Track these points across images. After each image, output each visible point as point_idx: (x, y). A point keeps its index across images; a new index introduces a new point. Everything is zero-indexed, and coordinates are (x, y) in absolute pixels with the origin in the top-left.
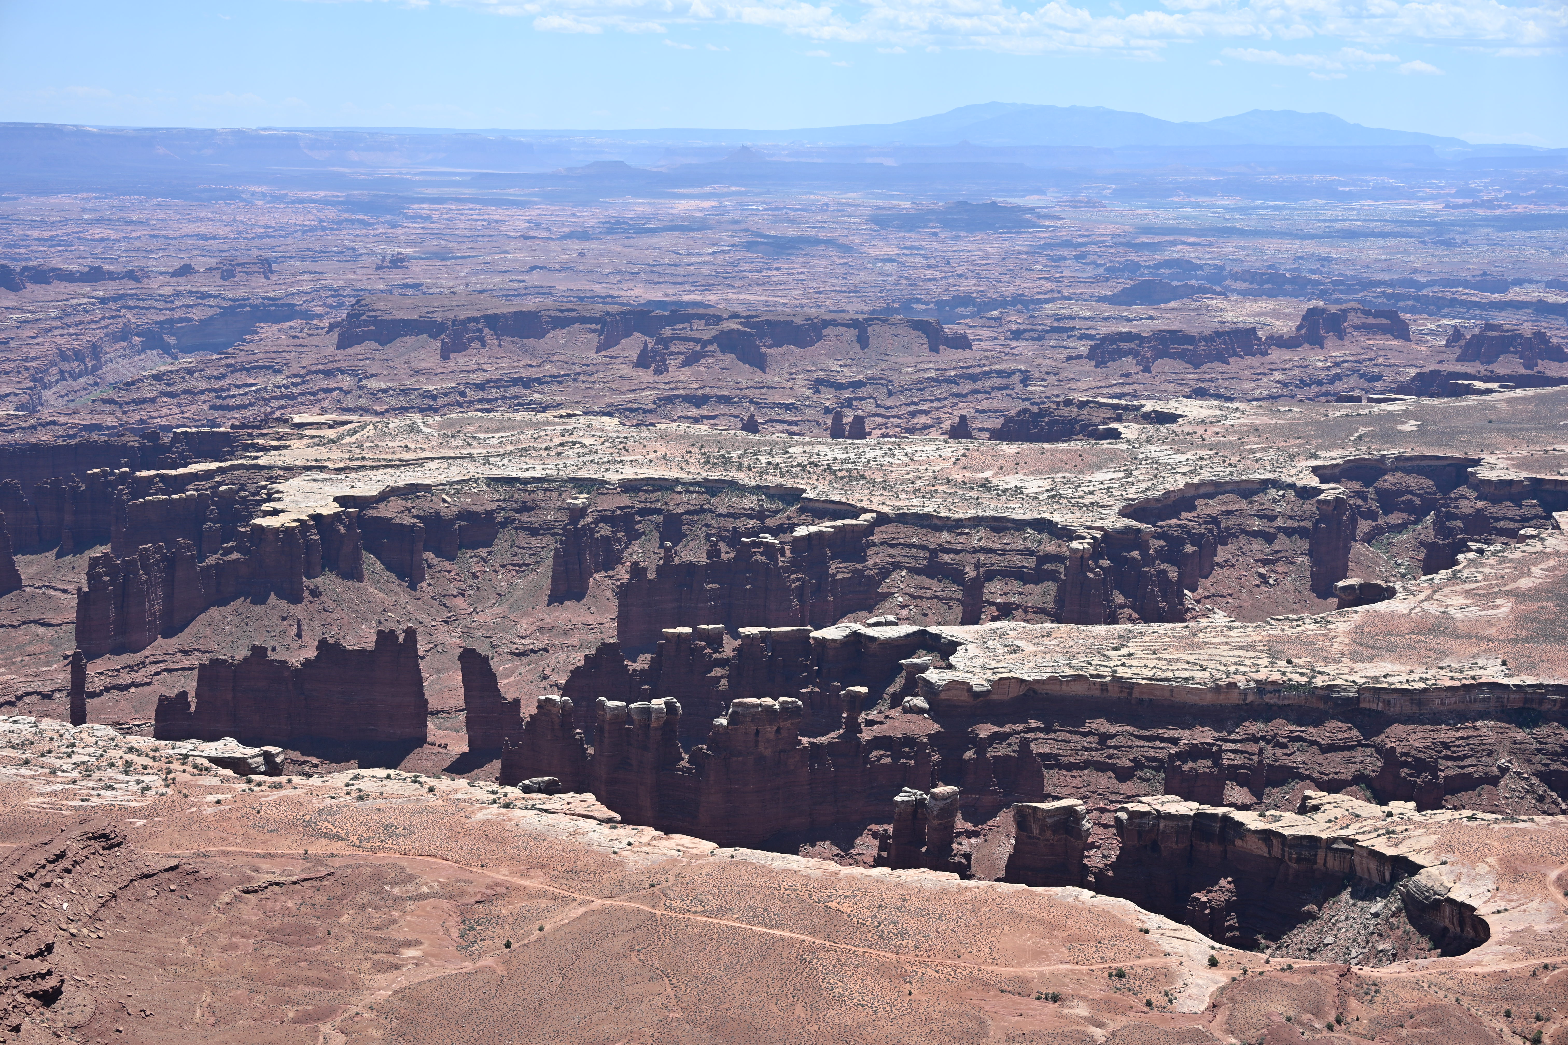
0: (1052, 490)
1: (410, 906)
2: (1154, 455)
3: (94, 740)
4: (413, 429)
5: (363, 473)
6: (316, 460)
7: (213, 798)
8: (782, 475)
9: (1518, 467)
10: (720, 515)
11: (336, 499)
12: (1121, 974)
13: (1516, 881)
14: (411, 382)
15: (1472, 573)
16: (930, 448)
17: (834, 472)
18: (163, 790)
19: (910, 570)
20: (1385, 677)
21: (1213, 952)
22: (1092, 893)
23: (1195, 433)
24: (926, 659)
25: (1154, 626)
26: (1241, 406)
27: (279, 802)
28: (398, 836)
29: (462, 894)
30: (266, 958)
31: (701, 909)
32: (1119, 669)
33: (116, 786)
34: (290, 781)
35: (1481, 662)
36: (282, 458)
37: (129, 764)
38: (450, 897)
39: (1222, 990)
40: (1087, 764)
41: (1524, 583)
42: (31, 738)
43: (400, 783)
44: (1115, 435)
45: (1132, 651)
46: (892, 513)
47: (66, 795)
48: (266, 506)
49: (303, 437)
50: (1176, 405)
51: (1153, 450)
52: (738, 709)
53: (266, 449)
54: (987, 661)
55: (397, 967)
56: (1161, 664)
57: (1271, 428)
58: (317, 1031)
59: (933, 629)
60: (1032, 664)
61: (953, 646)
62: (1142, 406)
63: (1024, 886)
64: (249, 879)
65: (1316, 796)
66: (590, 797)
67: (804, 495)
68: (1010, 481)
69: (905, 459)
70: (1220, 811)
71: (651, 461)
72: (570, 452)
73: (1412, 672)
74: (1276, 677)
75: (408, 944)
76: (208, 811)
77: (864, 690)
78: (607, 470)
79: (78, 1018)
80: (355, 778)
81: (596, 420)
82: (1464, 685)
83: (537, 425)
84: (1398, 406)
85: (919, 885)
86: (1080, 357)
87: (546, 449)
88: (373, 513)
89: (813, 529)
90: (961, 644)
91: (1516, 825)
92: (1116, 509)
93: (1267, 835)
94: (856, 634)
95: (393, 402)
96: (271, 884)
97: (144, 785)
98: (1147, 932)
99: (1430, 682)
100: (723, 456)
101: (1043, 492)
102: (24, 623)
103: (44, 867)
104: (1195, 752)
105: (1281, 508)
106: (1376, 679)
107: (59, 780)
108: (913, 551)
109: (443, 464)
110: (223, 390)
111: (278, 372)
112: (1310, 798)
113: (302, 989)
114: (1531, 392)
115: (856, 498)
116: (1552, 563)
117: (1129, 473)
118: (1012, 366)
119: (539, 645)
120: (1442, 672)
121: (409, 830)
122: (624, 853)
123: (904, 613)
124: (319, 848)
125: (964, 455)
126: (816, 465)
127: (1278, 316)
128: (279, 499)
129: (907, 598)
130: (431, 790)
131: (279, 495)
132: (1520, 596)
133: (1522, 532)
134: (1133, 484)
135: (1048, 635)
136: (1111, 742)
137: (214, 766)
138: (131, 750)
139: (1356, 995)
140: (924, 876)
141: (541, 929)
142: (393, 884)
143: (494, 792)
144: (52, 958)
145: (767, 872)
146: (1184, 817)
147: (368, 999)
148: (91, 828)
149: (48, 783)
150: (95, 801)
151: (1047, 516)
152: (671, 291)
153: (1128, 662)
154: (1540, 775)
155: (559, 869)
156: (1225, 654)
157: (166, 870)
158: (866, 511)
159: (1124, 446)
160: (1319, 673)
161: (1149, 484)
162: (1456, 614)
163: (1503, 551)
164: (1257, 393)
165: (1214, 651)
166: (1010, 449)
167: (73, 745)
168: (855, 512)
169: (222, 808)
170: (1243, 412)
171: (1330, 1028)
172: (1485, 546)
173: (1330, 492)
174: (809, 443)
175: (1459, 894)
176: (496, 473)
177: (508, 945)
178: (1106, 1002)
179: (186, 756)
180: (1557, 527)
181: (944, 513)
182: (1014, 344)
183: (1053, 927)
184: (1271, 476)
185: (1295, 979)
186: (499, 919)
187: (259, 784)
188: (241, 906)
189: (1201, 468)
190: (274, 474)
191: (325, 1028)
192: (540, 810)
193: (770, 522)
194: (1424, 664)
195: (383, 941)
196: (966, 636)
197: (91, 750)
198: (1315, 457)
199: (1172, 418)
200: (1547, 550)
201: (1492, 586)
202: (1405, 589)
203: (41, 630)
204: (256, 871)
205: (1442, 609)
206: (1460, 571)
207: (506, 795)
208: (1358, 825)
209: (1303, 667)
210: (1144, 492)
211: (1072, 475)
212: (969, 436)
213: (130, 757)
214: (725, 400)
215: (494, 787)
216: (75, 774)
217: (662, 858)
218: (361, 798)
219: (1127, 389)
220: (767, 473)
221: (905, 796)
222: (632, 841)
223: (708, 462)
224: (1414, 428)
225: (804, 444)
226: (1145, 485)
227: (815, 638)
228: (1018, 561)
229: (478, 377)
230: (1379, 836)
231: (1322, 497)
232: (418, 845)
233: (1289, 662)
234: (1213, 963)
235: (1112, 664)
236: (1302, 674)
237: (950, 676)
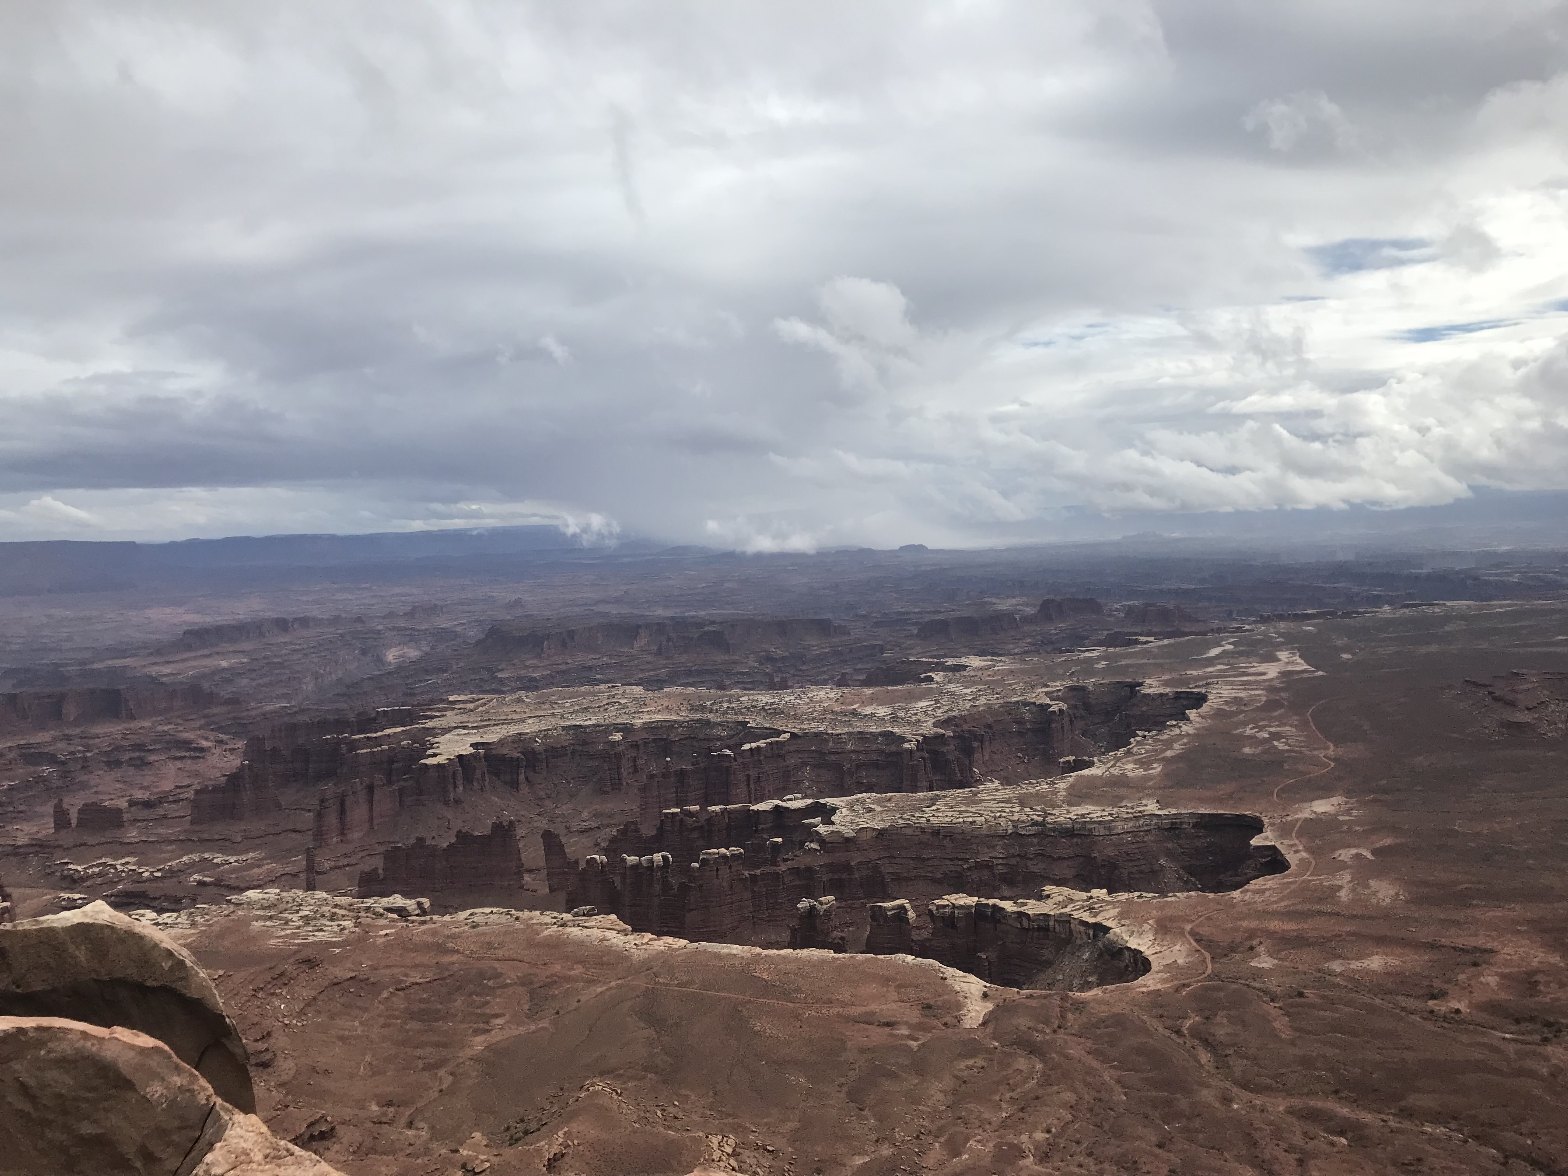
0: (892, 714)
1: (498, 992)
2: (953, 690)
3: (314, 901)
4: (519, 700)
5: (489, 728)
6: (461, 723)
7: (383, 932)
8: (736, 714)
9: (1163, 685)
10: (701, 740)
11: (471, 745)
12: (929, 1007)
13: (1166, 934)
14: (523, 672)
15: (1139, 749)
16: (822, 693)
17: (766, 710)
18: (353, 930)
19: (814, 766)
20: (1088, 814)
21: (985, 989)
22: (913, 957)
23: (976, 676)
24: (819, 819)
25: (952, 792)
26: (1003, 658)
27: (424, 932)
28: (495, 948)
29: (531, 983)
30: (407, 1031)
31: (676, 982)
32: (931, 818)
33: (324, 929)
34: (431, 919)
35: (1144, 802)
36: (440, 722)
37: (334, 914)
38: (523, 984)
39: (991, 1012)
40: (917, 877)
41: (1169, 753)
42: (275, 903)
43: (498, 916)
44: (930, 679)
45: (939, 807)
46: (800, 733)
47: (295, 936)
48: (429, 752)
49: (453, 709)
50: (966, 660)
51: (951, 687)
52: (705, 857)
53: (432, 718)
54: (853, 818)
55: (488, 1031)
56: (956, 814)
57: (1023, 672)
58: (436, 1075)
59: (822, 801)
60: (880, 818)
61: (834, 810)
62: (947, 662)
63: (872, 955)
64: (402, 981)
65: (1048, 889)
66: (613, 917)
67: (749, 725)
68: (868, 710)
69: (807, 700)
70: (991, 902)
71: (659, 710)
72: (612, 708)
73: (1104, 810)
74: (1024, 818)
75: (497, 1016)
76: (380, 941)
77: (780, 840)
78: (634, 717)
79: (285, 1078)
80: (471, 914)
81: (628, 688)
82: (1135, 817)
83: (594, 694)
84: (1095, 654)
85: (809, 959)
86: (912, 635)
87: (598, 707)
88: (494, 752)
89: (754, 745)
90: (838, 809)
91: (1166, 899)
92: (930, 723)
93: (1021, 914)
94: (777, 806)
95: (513, 684)
96: (413, 984)
97: (342, 927)
98: (946, 979)
99: (1114, 816)
100: (701, 705)
101: (887, 715)
102: (283, 831)
103: (269, 983)
104: (980, 866)
105: (1028, 716)
106: (1083, 816)
107: (290, 927)
108: (814, 755)
109: (537, 720)
110: (412, 684)
111: (446, 671)
112: (1044, 890)
113: (429, 1050)
114: (1172, 641)
115: (779, 725)
116: (1185, 740)
117: (937, 701)
118: (875, 643)
119: (594, 825)
120: (1122, 809)
121: (502, 945)
122: (632, 950)
123: (809, 792)
124: (446, 959)
125: (841, 696)
126: (756, 707)
127: (1027, 605)
128: (438, 747)
129: (811, 782)
130: (517, 918)
131: (437, 745)
132: (1166, 760)
133: (1168, 723)
134: (940, 708)
135: (890, 800)
136: (930, 863)
137: (386, 913)
138: (336, 906)
139: (1070, 1010)
140: (813, 953)
141: (579, 1001)
142: (489, 979)
143: (555, 918)
144: (272, 1041)
145: (717, 956)
146: (970, 906)
147: (468, 1052)
148: (300, 956)
149: (282, 930)
150: (311, 939)
151: (890, 729)
152: (678, 611)
153: (936, 814)
154: (1183, 868)
155: (592, 963)
156: (994, 806)
157: (348, 980)
158: (785, 732)
159: (935, 686)
160: (1049, 814)
161: (949, 707)
162: (1130, 774)
163: (1157, 735)
164: (1016, 651)
165: (987, 805)
166: (868, 691)
167: (301, 905)
168: (778, 733)
169: (388, 938)
170: (1004, 662)
171: (1054, 1032)
172: (1146, 733)
173: (1057, 706)
174: (753, 694)
175: (1133, 943)
176: (567, 723)
177: (558, 1013)
178: (920, 1024)
179: (370, 907)
180: (1188, 719)
181: (830, 731)
182: (876, 630)
183: (888, 980)
184: (1021, 698)
185: (1034, 1003)
186: (554, 997)
187: (413, 922)
188: (394, 999)
189: (980, 696)
190: (432, 732)
191: (442, 1072)
192: (583, 927)
193: (731, 742)
194: (1111, 805)
195: (480, 1015)
196: (841, 804)
197: (312, 907)
198: (1048, 686)
199: (964, 667)
200: (1183, 733)
201: (1150, 756)
202: (1100, 761)
203: (294, 835)
204: (406, 975)
205: (1121, 772)
206: (1132, 748)
207: (562, 919)
208: (1072, 905)
209: (1039, 811)
210: (945, 712)
211: (904, 704)
212: (848, 685)
213: (334, 910)
214: (708, 672)
215: (556, 914)
216: (300, 923)
217: (654, 953)
218: (474, 927)
219: (942, 652)
220: (727, 714)
221: (804, 904)
222: (637, 942)
223: (693, 709)
224: (1104, 666)
225: (749, 695)
226: (947, 708)
227: (753, 810)
228: (875, 757)
229: (564, 667)
230: (1085, 911)
231: (1051, 709)
232: (506, 954)
233: (1031, 808)
234: (985, 996)
235: (927, 815)
236: (1039, 816)
237: (831, 828)
